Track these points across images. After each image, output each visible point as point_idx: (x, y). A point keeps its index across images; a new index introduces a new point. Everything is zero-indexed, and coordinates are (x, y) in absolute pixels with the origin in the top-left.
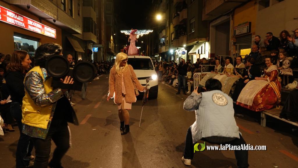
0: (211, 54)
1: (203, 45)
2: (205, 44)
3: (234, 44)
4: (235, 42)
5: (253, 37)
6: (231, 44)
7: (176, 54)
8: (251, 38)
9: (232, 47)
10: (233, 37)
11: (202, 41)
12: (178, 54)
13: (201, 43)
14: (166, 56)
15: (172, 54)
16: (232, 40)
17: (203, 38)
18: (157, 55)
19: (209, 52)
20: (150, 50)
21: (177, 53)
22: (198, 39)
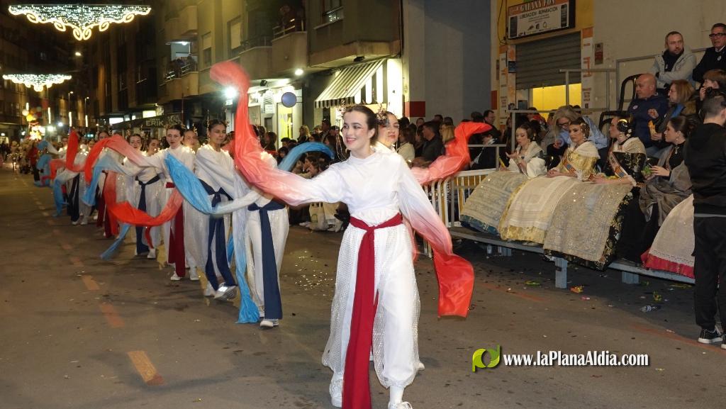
0: (412, 103)
1: (379, 69)
2: (385, 64)
3: (512, 65)
4: (514, 60)
5: (585, 45)
6: (498, 68)
7: (250, 105)
8: (579, 46)
9: (502, 78)
10: (506, 44)
11: (375, 56)
12: (261, 102)
13: (369, 63)
14: (198, 111)
15: (229, 103)
16: (501, 52)
17: (379, 44)
18: (154, 108)
19: (404, 97)
20: (114, 89)
21: (254, 101)
22: (359, 49)
